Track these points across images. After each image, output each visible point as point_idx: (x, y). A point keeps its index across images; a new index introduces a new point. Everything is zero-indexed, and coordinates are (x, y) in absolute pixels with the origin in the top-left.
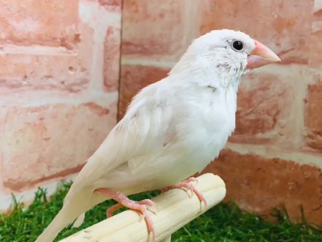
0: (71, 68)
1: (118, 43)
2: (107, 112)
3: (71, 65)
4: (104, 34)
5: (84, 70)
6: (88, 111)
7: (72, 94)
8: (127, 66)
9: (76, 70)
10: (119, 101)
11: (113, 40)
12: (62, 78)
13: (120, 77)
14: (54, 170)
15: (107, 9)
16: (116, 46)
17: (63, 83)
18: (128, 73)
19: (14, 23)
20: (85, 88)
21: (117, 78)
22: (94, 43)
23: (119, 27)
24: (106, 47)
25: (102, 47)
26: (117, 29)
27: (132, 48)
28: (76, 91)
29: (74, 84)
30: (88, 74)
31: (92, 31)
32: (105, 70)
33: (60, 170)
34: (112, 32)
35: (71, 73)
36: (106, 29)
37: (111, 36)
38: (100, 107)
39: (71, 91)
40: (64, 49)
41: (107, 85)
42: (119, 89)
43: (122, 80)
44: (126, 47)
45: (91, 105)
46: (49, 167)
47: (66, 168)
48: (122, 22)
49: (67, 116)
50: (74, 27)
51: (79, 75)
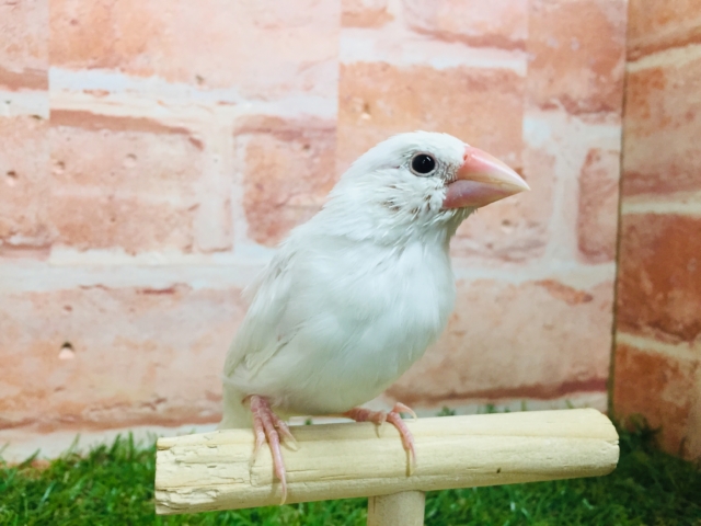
0: (506, 223)
1: (615, 175)
2: (588, 298)
3: (507, 217)
4: (580, 161)
5: (532, 225)
6: (543, 295)
7: (508, 266)
8: (631, 216)
9: (516, 225)
10: (617, 281)
11: (601, 172)
12: (489, 239)
13: (619, 236)
14: (472, 386)
15: (585, 120)
16: (608, 182)
17: (490, 246)
18: (632, 228)
20: (536, 256)
21: (613, 239)
22: (555, 180)
23: (618, 148)
24: (584, 188)
25: (575, 186)
26: (611, 152)
27: (639, 182)
28: (517, 261)
29: (513, 249)
30: (542, 231)
31: (551, 161)
32: (581, 225)
33: (486, 386)
34: (598, 159)
35: (507, 230)
36: (584, 153)
37: (595, 166)
38: (571, 290)
39: (507, 259)
41: (587, 251)
42: (617, 259)
43: (624, 241)
44: (629, 183)
45: (549, 284)
46: (463, 379)
47: (496, 386)
48: (623, 138)
49: (498, 300)
50: (512, 156)
51: (522, 234)
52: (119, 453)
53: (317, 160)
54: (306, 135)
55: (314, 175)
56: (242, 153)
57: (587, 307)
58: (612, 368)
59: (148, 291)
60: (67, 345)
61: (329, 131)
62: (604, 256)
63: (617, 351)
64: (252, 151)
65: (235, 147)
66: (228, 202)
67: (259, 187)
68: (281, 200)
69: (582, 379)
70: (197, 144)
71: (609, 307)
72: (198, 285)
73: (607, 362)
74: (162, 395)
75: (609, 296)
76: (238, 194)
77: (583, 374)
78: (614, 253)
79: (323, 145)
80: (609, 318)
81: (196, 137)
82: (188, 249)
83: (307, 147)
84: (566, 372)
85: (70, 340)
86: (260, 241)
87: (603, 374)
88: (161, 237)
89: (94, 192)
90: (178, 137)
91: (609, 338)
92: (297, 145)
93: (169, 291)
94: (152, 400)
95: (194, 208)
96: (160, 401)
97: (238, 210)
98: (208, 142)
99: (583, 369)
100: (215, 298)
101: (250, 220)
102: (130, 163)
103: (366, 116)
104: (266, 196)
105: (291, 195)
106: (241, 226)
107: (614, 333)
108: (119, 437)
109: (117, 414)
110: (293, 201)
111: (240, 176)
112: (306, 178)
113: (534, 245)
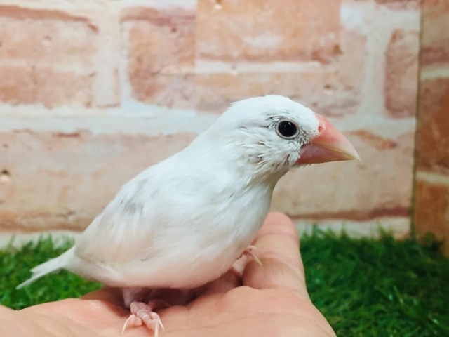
0: (328, 87)
1: (415, 50)
2: (393, 145)
3: (328, 82)
4: (386, 40)
5: (348, 88)
6: (358, 142)
7: (329, 118)
8: (427, 81)
9: (336, 89)
10: (418, 132)
11: (403, 48)
12: (315, 99)
13: (419, 97)
14: (302, 210)
15: (390, 8)
17: (315, 105)
19: (248, 40)
20: (352, 112)
21: (414, 99)
22: (367, 54)
23: (418, 28)
24: (389, 60)
25: (382, 59)
26: (412, 32)
27: (432, 55)
28: (337, 116)
29: (333, 106)
30: (356, 94)
31: (364, 39)
32: (387, 89)
33: (313, 210)
34: (401, 37)
35: (329, 92)
36: (390, 33)
37: (399, 43)
38: (379, 139)
39: (328, 114)
40: (316, 64)
41: (392, 109)
42: (417, 115)
44: (427, 56)
45: (362, 134)
46: (295, 204)
47: (321, 210)
48: (422, 20)
50: (332, 36)
51: (341, 95)
52: (42, 248)
53: (182, 40)
54: (173, 21)
55: (180, 51)
56: (126, 35)
57: (392, 151)
58: (413, 199)
59: (61, 135)
60: (5, 172)
61: (191, 18)
62: (406, 112)
63: (417, 186)
64: (134, 33)
65: (122, 30)
66: (116, 72)
67: (139, 60)
68: (155, 69)
69: (389, 207)
70: (94, 29)
71: (411, 152)
72: (96, 131)
73: (410, 194)
74: (72, 208)
75: (410, 144)
76: (124, 64)
77: (389, 203)
78: (414, 110)
79: (186, 29)
80: (411, 161)
81: (93, 23)
82: (88, 105)
83: (174, 30)
84: (375, 201)
85: (8, 168)
86: (141, 100)
87: (406, 203)
88: (69, 97)
89: (21, 64)
90: (79, 24)
91: (410, 176)
92: (167, 29)
93: (76, 135)
94: (65, 212)
95: (92, 75)
96: (71, 213)
97: (124, 77)
98: (102, 27)
99: (389, 199)
100: (108, 140)
101: (133, 84)
102: (46, 43)
103: (218, 7)
104: (144, 66)
105: (163, 66)
106: (127, 88)
107: (414, 172)
108: (41, 237)
109: (40, 221)
110: (164, 70)
111: (125, 52)
112: (174, 54)
113: (350, 105)
